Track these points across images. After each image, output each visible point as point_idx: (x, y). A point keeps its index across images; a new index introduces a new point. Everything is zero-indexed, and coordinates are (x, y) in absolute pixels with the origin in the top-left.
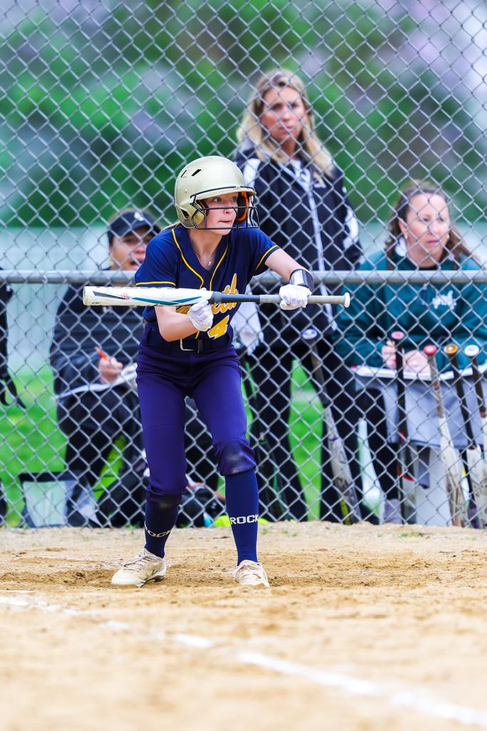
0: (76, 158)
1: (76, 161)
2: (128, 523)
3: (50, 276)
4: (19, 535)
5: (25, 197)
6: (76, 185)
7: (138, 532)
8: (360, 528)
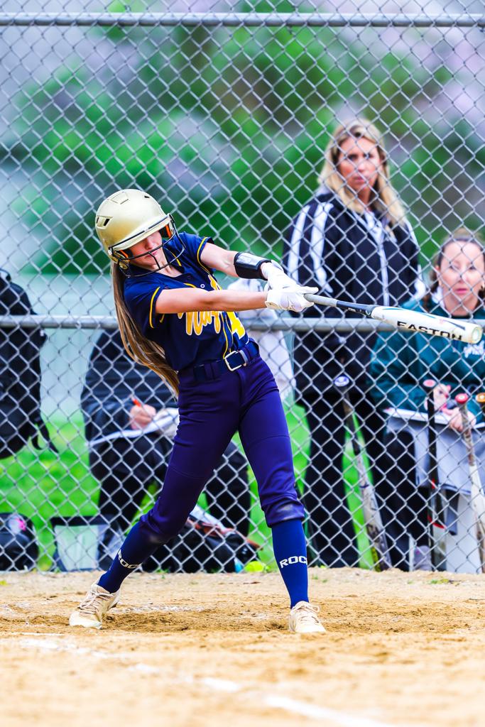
2: (159, 568)
3: (84, 321)
4: (50, 579)
5: (60, 243)
7: (169, 576)
8: (390, 575)
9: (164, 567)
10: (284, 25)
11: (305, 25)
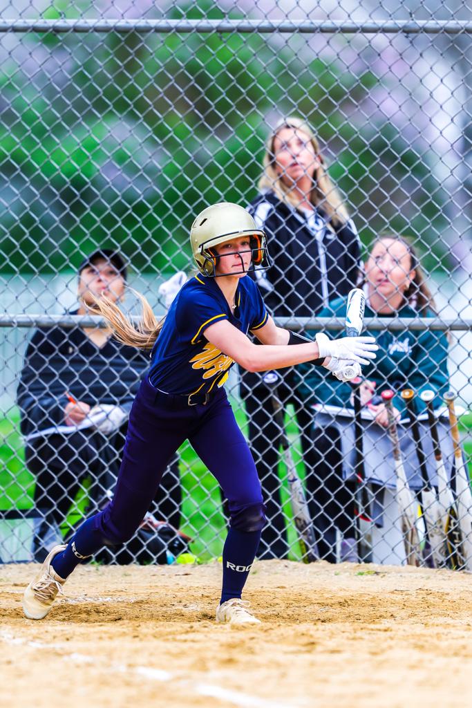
0: (46, 205)
1: (46, 209)
2: (93, 560)
3: (20, 320)
6: (46, 232)
7: (103, 568)
8: (318, 567)
9: (98, 559)
10: (214, 31)
11: (235, 31)
